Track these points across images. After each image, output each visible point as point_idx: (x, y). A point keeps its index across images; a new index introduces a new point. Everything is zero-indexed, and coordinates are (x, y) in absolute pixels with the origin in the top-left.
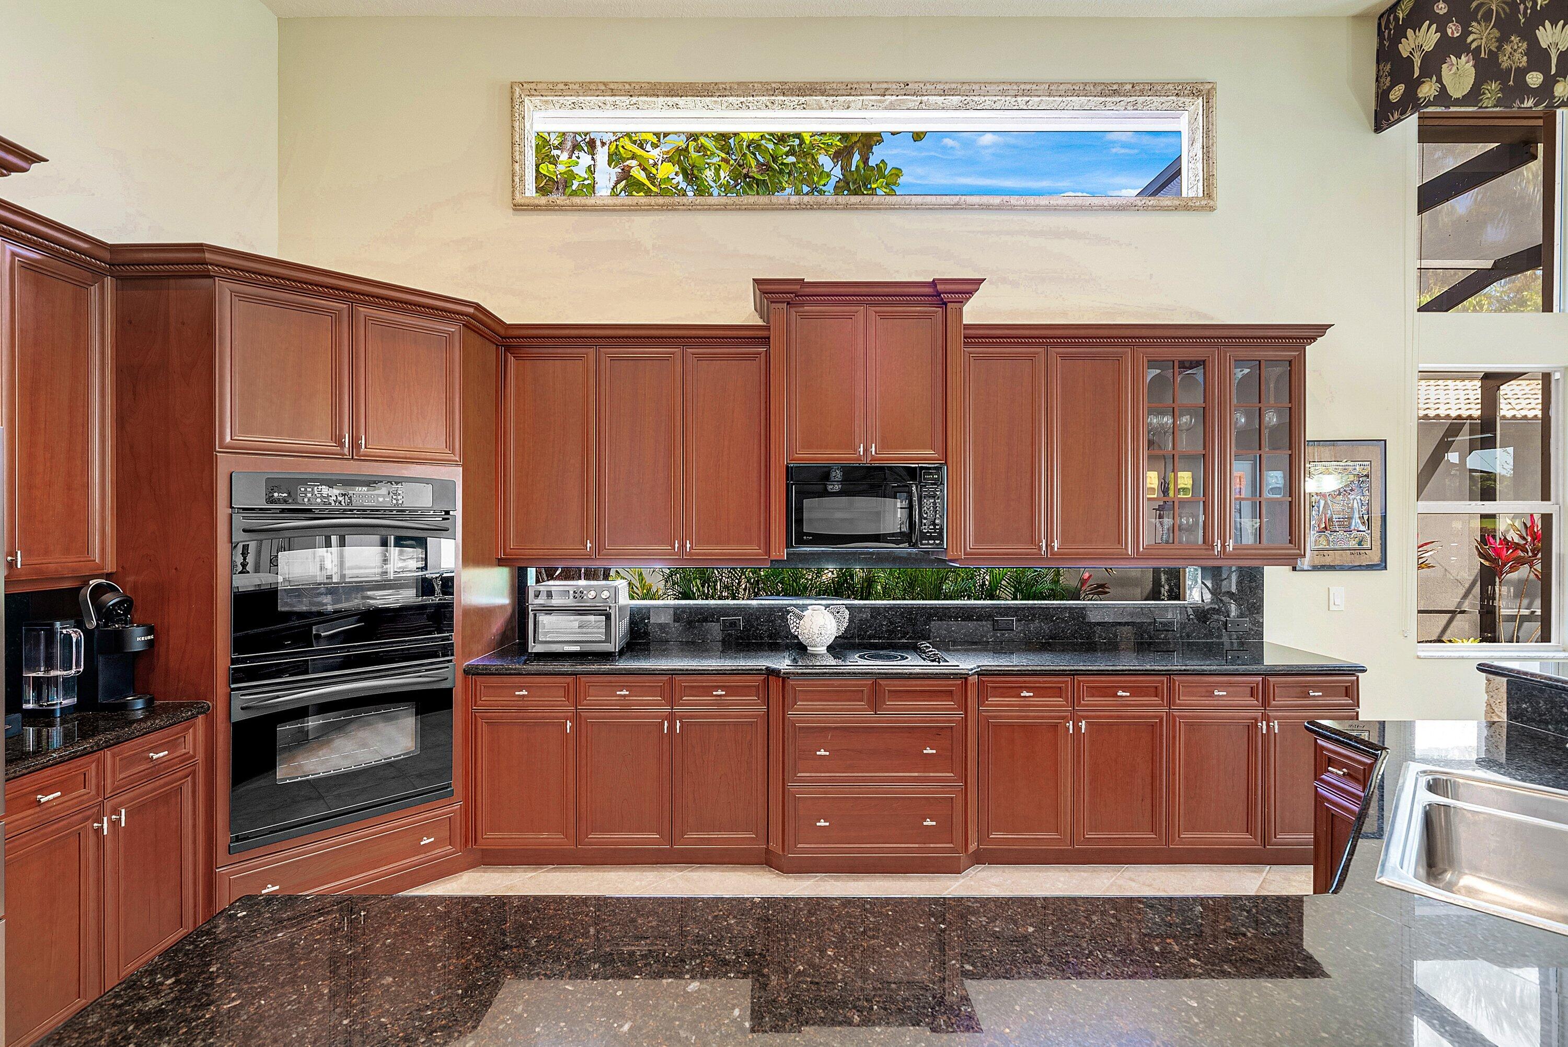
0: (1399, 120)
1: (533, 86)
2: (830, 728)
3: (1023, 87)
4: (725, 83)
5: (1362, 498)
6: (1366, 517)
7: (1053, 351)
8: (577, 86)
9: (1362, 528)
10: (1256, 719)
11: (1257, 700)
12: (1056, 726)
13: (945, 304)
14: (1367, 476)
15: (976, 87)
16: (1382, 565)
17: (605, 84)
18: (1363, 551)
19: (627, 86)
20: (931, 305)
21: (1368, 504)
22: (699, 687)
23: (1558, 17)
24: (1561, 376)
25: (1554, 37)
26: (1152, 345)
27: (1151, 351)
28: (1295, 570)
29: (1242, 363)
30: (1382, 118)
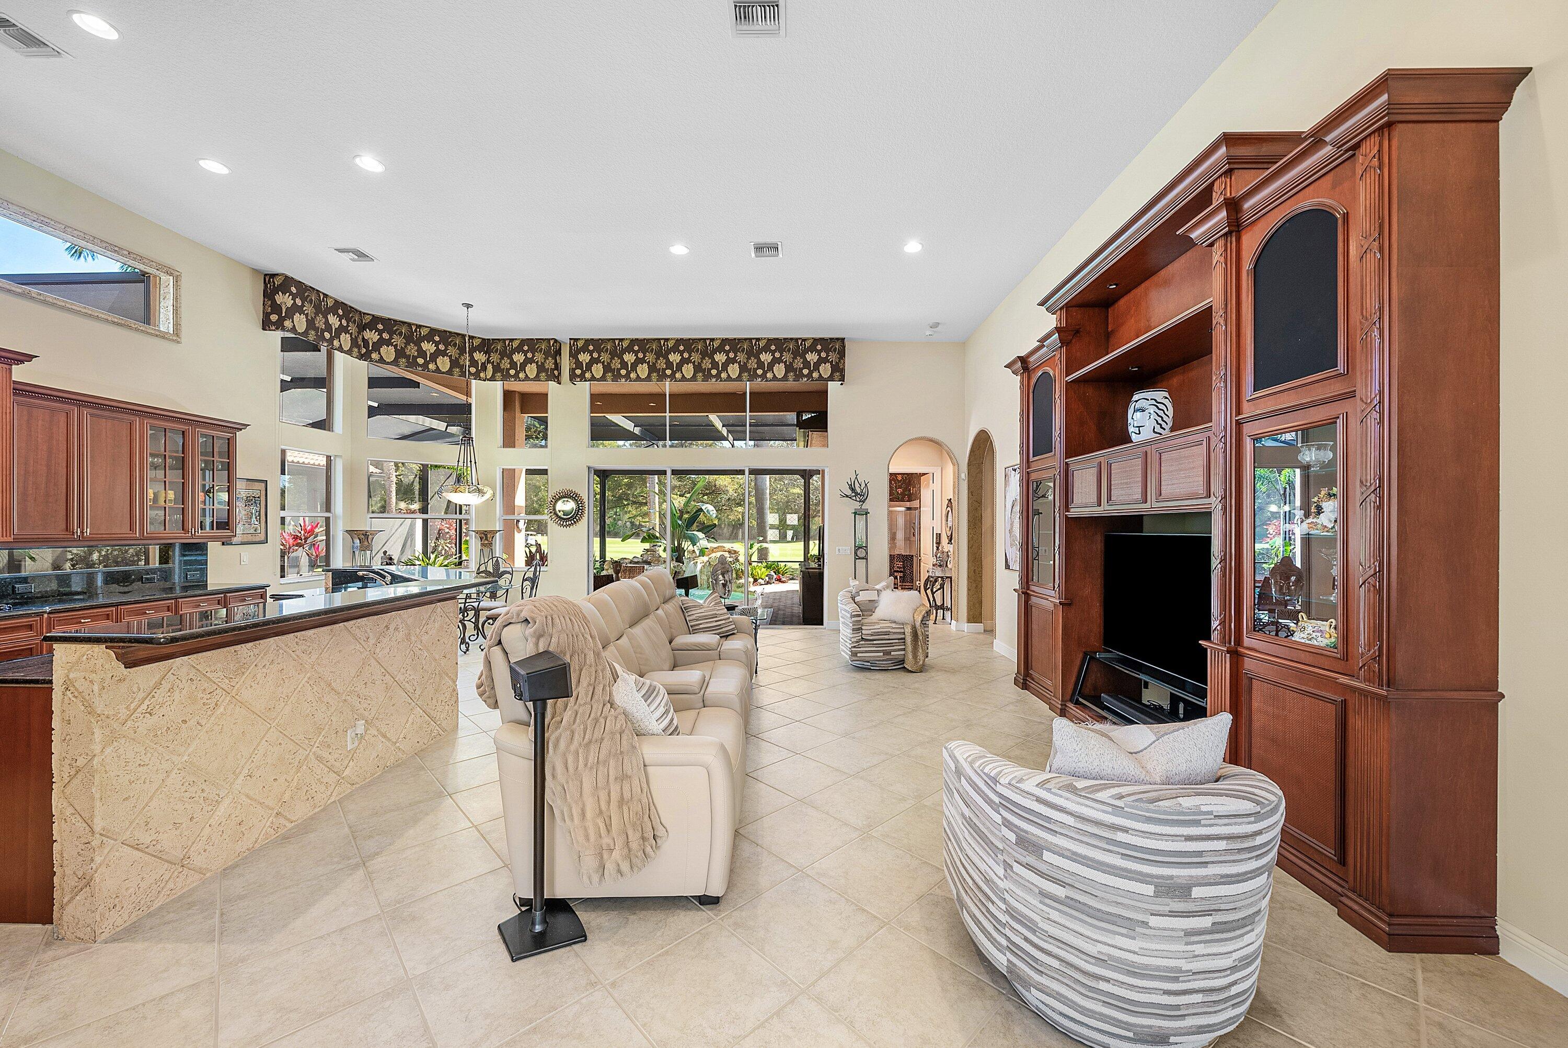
0: (274, 330)
5: (256, 508)
6: (259, 518)
7: (84, 410)
9: (256, 523)
11: (172, 613)
14: (259, 497)
16: (266, 541)
18: (257, 535)
21: (259, 511)
23: (335, 313)
24: (335, 459)
25: (334, 321)
26: (151, 418)
27: (151, 421)
28: (223, 544)
29: (203, 435)
30: (266, 324)
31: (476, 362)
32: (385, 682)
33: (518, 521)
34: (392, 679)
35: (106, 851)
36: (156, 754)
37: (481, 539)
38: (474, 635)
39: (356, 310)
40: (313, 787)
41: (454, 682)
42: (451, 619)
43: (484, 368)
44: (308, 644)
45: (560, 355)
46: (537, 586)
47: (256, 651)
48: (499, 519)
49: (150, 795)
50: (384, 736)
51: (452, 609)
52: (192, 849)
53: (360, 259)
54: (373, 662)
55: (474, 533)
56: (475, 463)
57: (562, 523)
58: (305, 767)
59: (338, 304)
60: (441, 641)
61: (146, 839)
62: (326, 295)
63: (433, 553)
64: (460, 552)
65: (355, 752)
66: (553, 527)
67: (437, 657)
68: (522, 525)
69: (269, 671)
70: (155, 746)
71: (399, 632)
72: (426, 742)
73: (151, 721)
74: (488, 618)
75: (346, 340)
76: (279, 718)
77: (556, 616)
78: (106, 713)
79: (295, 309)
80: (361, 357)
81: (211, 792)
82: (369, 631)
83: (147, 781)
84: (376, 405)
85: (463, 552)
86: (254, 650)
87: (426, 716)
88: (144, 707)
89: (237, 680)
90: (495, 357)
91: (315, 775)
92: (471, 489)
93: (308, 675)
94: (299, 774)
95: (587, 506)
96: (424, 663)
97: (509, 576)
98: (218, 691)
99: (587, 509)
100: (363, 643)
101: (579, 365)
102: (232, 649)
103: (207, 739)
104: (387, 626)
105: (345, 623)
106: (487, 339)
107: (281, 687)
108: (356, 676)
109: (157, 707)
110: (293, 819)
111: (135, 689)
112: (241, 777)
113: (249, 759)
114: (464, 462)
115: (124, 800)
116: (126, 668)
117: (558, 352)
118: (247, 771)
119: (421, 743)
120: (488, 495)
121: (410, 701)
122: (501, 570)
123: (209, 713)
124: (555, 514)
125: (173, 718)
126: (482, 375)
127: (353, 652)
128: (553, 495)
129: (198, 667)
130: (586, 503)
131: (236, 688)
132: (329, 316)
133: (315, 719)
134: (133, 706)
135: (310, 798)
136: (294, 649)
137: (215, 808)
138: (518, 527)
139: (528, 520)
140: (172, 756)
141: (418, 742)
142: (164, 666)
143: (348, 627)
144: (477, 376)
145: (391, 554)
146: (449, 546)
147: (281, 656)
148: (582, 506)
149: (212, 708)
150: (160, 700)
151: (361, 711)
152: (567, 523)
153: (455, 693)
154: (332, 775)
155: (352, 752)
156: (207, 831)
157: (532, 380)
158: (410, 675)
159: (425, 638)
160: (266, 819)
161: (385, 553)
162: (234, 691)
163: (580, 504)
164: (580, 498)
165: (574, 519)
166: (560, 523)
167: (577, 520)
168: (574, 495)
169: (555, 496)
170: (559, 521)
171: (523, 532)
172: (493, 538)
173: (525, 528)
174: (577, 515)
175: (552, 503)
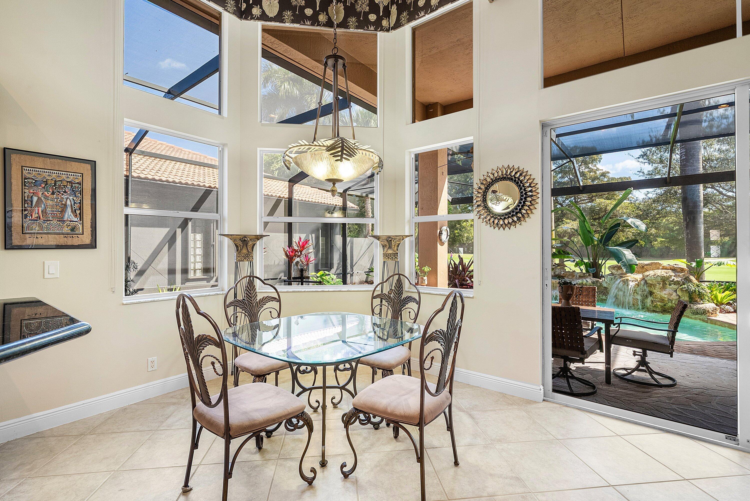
5: (75, 198)
6: (78, 212)
14: (80, 183)
16: (93, 245)
18: (76, 236)
21: (80, 203)
31: (377, 6)
43: (387, 12)
46: (457, 344)
48: (409, 221)
57: (497, 221)
95: (539, 191)
99: (539, 195)
126: (385, 23)
128: (482, 178)
130: (539, 186)
138: (441, 240)
144: (378, 26)
148: (531, 191)
163: (528, 187)
164: (527, 178)
165: (517, 213)
166: (493, 222)
167: (523, 215)
168: (516, 173)
169: (486, 180)
170: (493, 219)
171: (446, 244)
172: (398, 246)
173: (447, 240)
174: (523, 206)
175: (480, 191)
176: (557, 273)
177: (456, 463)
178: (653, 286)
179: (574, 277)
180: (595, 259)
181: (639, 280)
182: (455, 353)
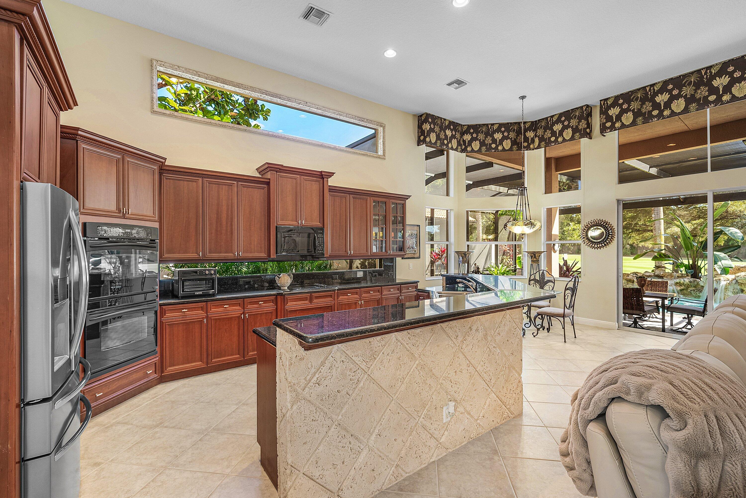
0: (422, 145)
1: (163, 63)
2: (298, 310)
3: (339, 113)
4: (245, 85)
5: (415, 240)
6: (416, 245)
7: (351, 196)
8: (184, 69)
9: (416, 248)
10: (399, 296)
11: (399, 291)
12: (356, 303)
13: (324, 178)
14: (416, 235)
15: (327, 109)
16: (419, 257)
17: (196, 72)
18: (416, 254)
19: (206, 76)
20: (319, 178)
21: (417, 241)
22: (253, 302)
23: (449, 128)
24: (450, 211)
25: (449, 133)
26: (374, 197)
27: (374, 198)
28: (402, 259)
29: (393, 203)
30: (419, 143)
31: (528, 138)
32: (469, 371)
33: (554, 245)
34: (474, 369)
35: (294, 478)
36: (322, 413)
37: (532, 257)
38: (528, 324)
39: (459, 124)
40: (420, 448)
41: (520, 375)
42: (517, 323)
43: (533, 141)
44: (417, 339)
45: (591, 116)
46: (576, 294)
47: (383, 343)
48: (544, 243)
49: (319, 442)
50: (469, 414)
51: (517, 316)
52: (344, 484)
53: (460, 85)
54: (461, 356)
55: (526, 253)
56: (528, 205)
57: (593, 245)
58: (414, 432)
59: (451, 123)
60: (510, 341)
61: (316, 474)
62: (445, 120)
63: (500, 264)
64: (515, 264)
65: (449, 424)
66: (585, 248)
67: (507, 354)
68: (557, 247)
69: (391, 357)
70: (322, 407)
71: (479, 332)
72: (499, 421)
73: (319, 389)
74: (539, 314)
75: (454, 143)
76: (398, 393)
77: (725, 415)
78: (293, 381)
79: (431, 130)
80: (463, 151)
81: (355, 444)
82: (458, 331)
83: (317, 432)
84: (471, 183)
85: (517, 264)
86: (382, 342)
87: (499, 400)
88: (315, 379)
89: (371, 363)
90: (540, 132)
91: (421, 439)
92: (526, 223)
93: (417, 362)
94: (411, 437)
95: (616, 232)
96: (497, 357)
97: (552, 284)
98: (359, 371)
99: (616, 234)
100: (454, 340)
101: (609, 118)
102: (367, 340)
103: (353, 404)
104: (470, 328)
105: (441, 324)
106: (535, 121)
107: (399, 371)
108: (449, 365)
109: (323, 379)
110: (408, 471)
111: (310, 366)
112: (374, 436)
113: (379, 422)
114: (521, 205)
115: (304, 443)
116: (305, 350)
117: (590, 114)
118: (378, 431)
119: (495, 422)
120: (537, 227)
121: (487, 388)
122: (546, 279)
123: (354, 386)
124: (588, 239)
125: (332, 388)
126: (532, 146)
127: (447, 346)
128: (586, 224)
129: (347, 352)
130: (616, 229)
131: (371, 369)
132: (446, 131)
133: (422, 397)
134: (308, 378)
135: (418, 457)
136: (407, 343)
137: (357, 456)
138: (554, 249)
139: (561, 244)
140: (332, 415)
141: (493, 421)
142: (327, 351)
143: (443, 327)
144: (528, 148)
145: (478, 265)
146: (509, 260)
147: (399, 347)
148: (611, 232)
149: (355, 383)
150: (325, 374)
151: (452, 393)
152: (598, 246)
153: (520, 384)
154: (433, 441)
155: (447, 424)
156: (352, 472)
157: (568, 140)
158: (487, 367)
159: (498, 338)
160: (390, 469)
161: (475, 264)
162: (370, 371)
163: (610, 230)
164: (609, 226)
165: (604, 242)
166: (592, 246)
167: (607, 243)
168: (604, 223)
169: (587, 225)
170: (591, 244)
171: (558, 252)
172: (539, 257)
173: (559, 250)
174: (607, 239)
175: (584, 230)
176: (656, 274)
177: (575, 337)
178: (743, 285)
179: (673, 277)
180: (694, 262)
181: (730, 280)
182: (575, 297)
